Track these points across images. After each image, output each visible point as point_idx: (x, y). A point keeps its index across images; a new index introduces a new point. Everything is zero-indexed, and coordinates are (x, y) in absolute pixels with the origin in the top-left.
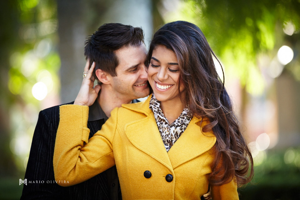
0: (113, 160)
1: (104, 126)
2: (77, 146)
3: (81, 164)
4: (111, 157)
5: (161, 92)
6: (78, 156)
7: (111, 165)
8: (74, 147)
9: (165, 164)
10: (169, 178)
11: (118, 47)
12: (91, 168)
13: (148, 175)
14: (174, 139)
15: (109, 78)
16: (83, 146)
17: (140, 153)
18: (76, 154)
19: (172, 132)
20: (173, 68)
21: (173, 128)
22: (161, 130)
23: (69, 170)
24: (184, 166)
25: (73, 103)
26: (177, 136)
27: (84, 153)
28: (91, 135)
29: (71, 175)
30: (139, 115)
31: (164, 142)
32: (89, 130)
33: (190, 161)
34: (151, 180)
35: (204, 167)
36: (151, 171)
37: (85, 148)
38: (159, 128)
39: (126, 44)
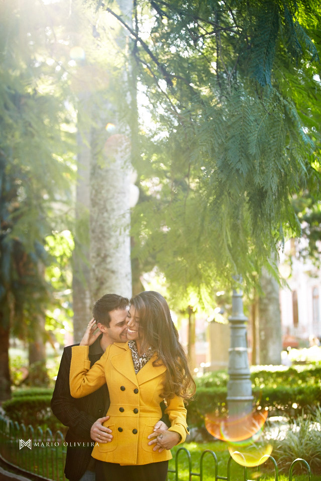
0: (104, 378)
1: (102, 358)
2: (81, 373)
3: (84, 384)
4: (103, 378)
5: (130, 334)
6: (82, 379)
7: (102, 383)
8: (79, 374)
9: (133, 382)
10: (136, 391)
11: (111, 309)
12: (90, 386)
13: (123, 389)
14: (142, 366)
15: (106, 329)
16: (85, 372)
17: (120, 375)
18: (81, 377)
19: (140, 361)
20: (137, 320)
21: (141, 359)
22: (134, 360)
23: (77, 389)
24: (146, 384)
25: (78, 345)
26: (144, 364)
27: (87, 376)
28: (92, 365)
29: (78, 391)
30: (123, 350)
31: (135, 368)
32: (90, 362)
33: (150, 381)
34: (125, 392)
35: (158, 385)
36: (125, 386)
37: (87, 373)
38: (133, 358)
39: (116, 308)
